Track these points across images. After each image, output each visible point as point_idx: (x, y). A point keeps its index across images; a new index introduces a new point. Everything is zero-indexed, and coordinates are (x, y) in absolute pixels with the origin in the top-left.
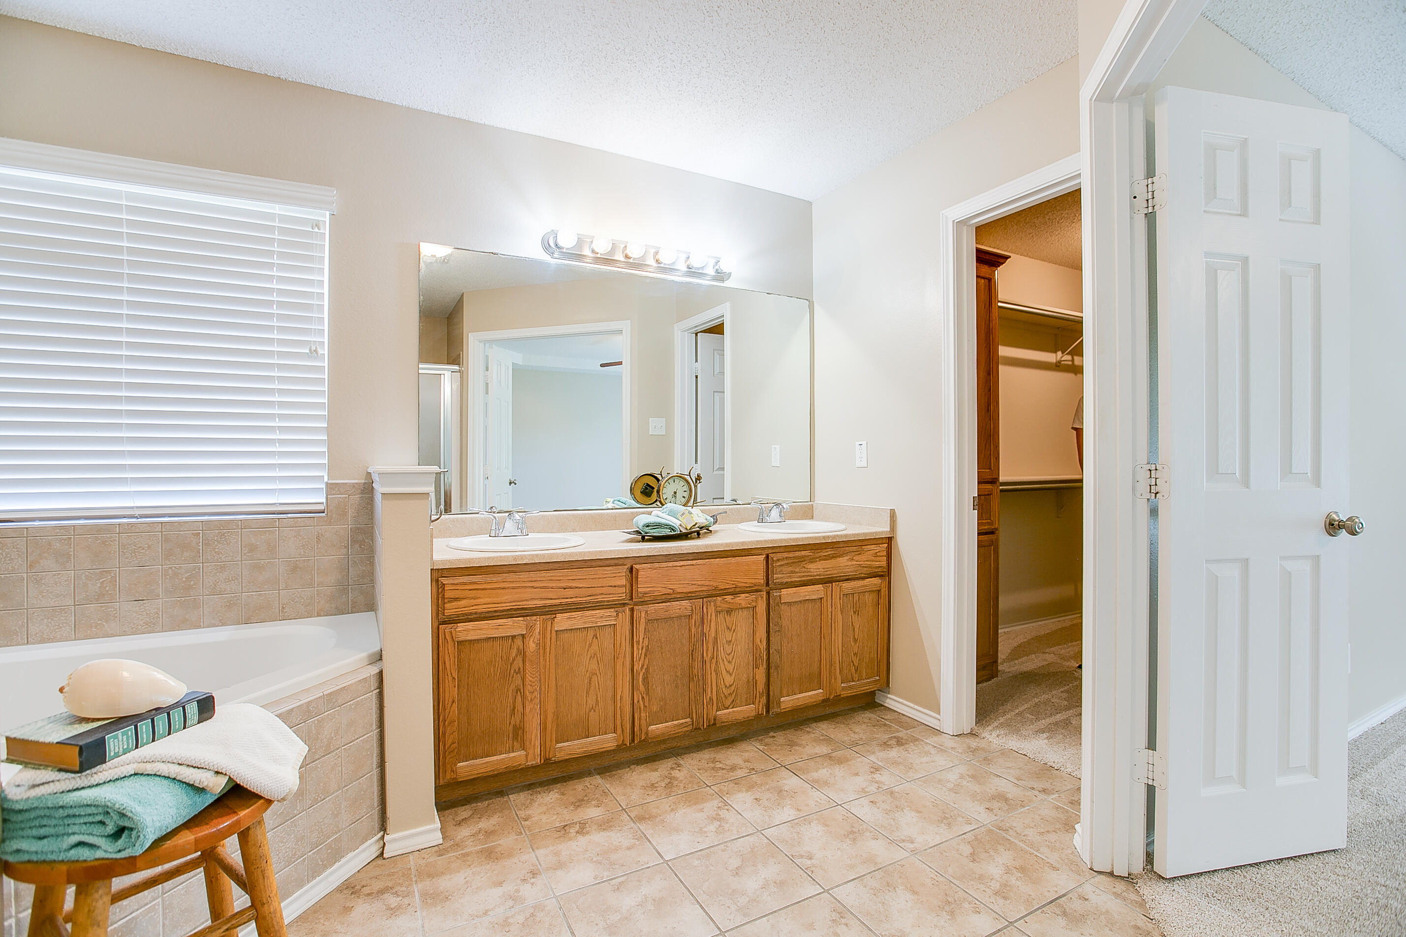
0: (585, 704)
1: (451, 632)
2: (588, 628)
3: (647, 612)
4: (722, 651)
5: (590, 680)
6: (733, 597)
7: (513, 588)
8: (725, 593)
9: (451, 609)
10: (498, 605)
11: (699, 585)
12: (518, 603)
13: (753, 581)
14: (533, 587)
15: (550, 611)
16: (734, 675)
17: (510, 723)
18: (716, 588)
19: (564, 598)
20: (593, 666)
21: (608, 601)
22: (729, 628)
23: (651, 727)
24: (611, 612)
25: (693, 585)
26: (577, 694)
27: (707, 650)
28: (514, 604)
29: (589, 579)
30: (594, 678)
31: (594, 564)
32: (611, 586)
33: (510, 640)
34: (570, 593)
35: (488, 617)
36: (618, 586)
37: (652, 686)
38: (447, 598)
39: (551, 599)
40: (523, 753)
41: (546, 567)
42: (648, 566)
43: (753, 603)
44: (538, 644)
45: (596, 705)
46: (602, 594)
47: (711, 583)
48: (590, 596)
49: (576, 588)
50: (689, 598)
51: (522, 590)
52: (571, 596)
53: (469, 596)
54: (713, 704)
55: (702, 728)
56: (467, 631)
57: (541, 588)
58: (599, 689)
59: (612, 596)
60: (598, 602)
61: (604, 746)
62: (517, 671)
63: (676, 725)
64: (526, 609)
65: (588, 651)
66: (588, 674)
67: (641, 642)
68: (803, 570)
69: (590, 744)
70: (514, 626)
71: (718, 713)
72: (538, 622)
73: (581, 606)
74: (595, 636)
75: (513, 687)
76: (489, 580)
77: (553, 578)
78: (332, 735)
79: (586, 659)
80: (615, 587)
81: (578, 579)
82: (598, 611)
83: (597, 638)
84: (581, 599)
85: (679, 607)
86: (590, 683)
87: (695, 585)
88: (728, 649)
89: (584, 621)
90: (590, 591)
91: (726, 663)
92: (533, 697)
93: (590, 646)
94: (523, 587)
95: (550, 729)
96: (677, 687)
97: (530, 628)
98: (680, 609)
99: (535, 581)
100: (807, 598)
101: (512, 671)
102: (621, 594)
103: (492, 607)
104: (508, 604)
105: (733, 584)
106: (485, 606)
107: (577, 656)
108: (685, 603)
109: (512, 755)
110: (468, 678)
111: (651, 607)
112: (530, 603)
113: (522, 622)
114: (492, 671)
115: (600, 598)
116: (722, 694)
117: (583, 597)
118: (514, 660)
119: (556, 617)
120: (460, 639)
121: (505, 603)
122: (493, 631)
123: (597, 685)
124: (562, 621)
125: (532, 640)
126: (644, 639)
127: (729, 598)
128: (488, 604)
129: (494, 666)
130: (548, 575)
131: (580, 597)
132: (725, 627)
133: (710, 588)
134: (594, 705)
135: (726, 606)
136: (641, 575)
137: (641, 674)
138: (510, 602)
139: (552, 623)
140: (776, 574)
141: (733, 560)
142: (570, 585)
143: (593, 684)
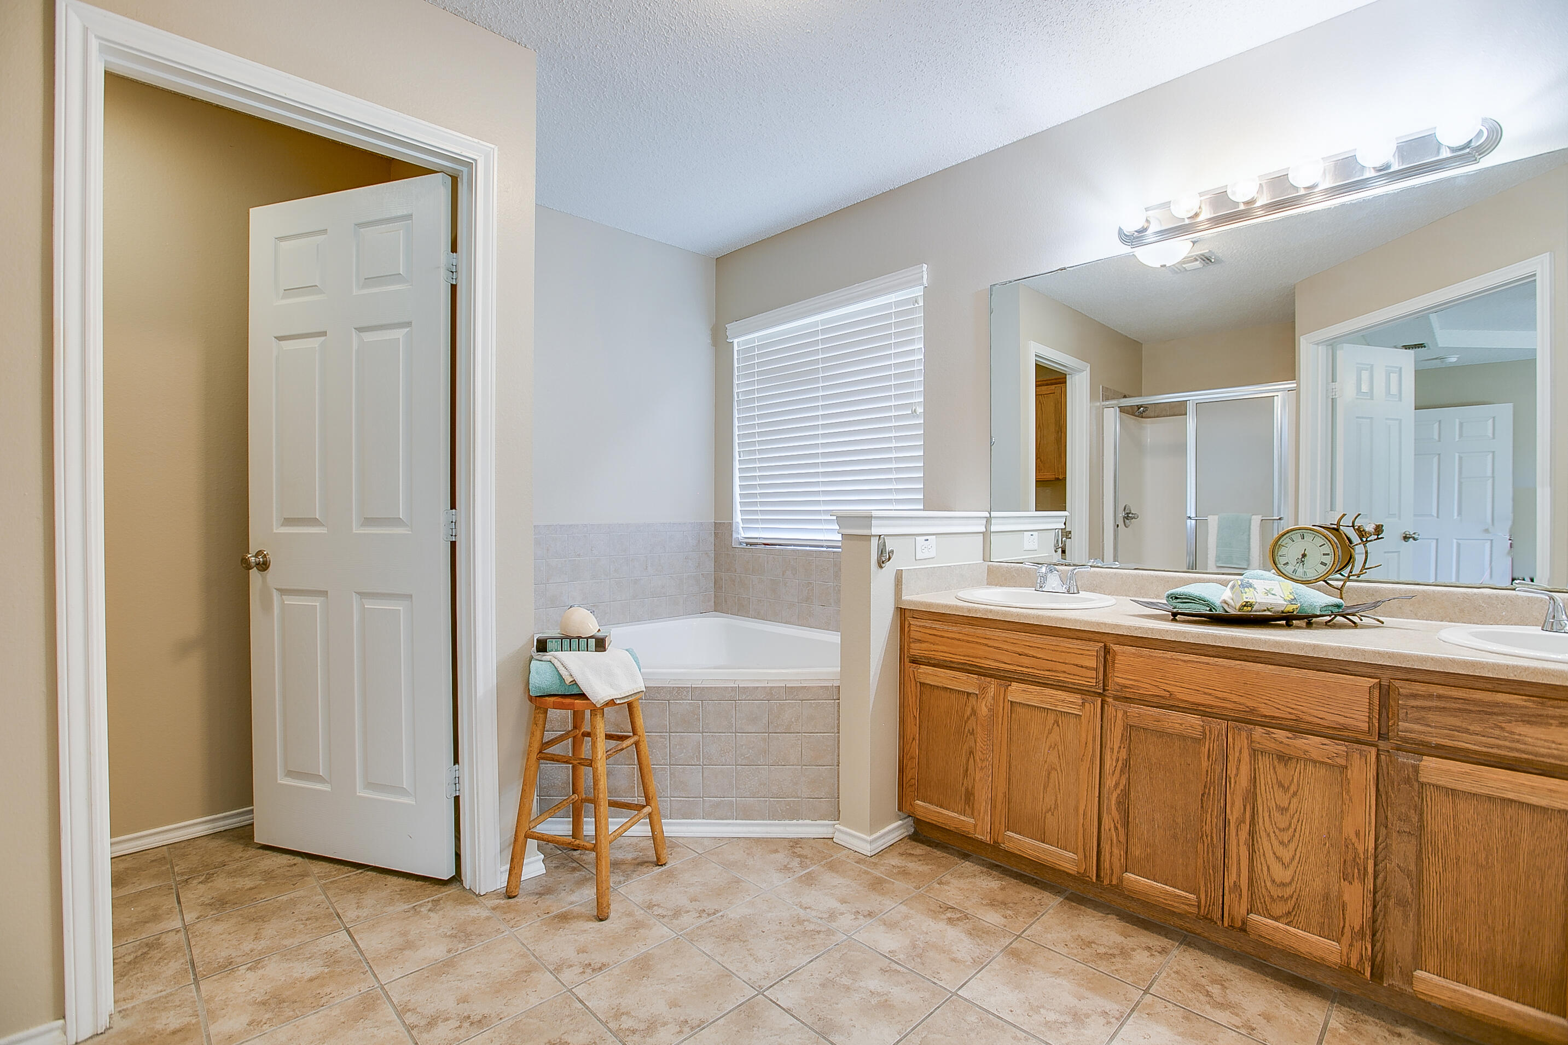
0: (1041, 800)
1: (913, 671)
2: (1048, 709)
3: (1125, 712)
4: (1267, 818)
5: (1049, 774)
6: (1290, 735)
7: (968, 642)
8: (1271, 723)
9: (916, 650)
10: (953, 656)
11: (1217, 697)
12: (971, 659)
13: (1342, 720)
14: (986, 645)
15: (1006, 678)
16: (1292, 868)
17: (963, 784)
18: (1252, 711)
19: (1019, 666)
20: (1053, 758)
21: (1074, 684)
22: (1283, 787)
23: (1129, 874)
24: (1077, 698)
25: (1205, 693)
26: (1033, 783)
27: (1233, 804)
28: (968, 659)
29: (1049, 649)
30: (1054, 774)
31: (1061, 633)
32: (1077, 665)
33: (966, 696)
34: (1025, 660)
35: (951, 667)
36: (1086, 668)
37: (1135, 819)
38: (912, 638)
39: (1006, 663)
40: (972, 821)
41: (1006, 626)
42: (1133, 649)
43: (1338, 760)
44: (990, 710)
45: (1055, 808)
46: (1064, 672)
47: (1242, 700)
48: (1049, 670)
49: (1033, 657)
50: (1204, 714)
51: (977, 646)
52: (1026, 665)
53: (930, 641)
54: (1240, 895)
55: (1219, 923)
56: (928, 674)
57: (995, 648)
58: (1059, 789)
59: (1077, 678)
60: (1059, 681)
61: (1061, 863)
62: (971, 731)
63: (1167, 893)
64: (980, 667)
65: (1047, 737)
66: (1046, 766)
67: (1115, 751)
68: (1497, 732)
69: (1044, 851)
70: (966, 682)
71: (1253, 916)
72: (993, 687)
73: (1040, 681)
74: (1056, 722)
75: (966, 747)
76: (946, 628)
77: (1008, 640)
78: (793, 720)
79: (1045, 747)
80: (1082, 667)
81: (1035, 647)
82: (1060, 692)
83: (1058, 725)
84: (1038, 672)
85: (1179, 721)
86: (1048, 778)
87: (1210, 695)
88: (1282, 821)
89: (1041, 699)
90: (1049, 665)
91: (1275, 843)
92: (984, 766)
93: (1050, 733)
94: (977, 643)
95: (999, 810)
96: (1175, 837)
97: (983, 690)
98: (1181, 724)
99: (988, 639)
100: (1510, 796)
101: (966, 730)
102: (1089, 679)
103: (948, 657)
104: (962, 658)
105: (1290, 713)
106: (942, 654)
107: (1034, 739)
108: (1194, 720)
109: (962, 818)
110: (928, 721)
111: (1134, 708)
112: (983, 661)
113: (975, 680)
114: (948, 722)
115: (1062, 677)
116: (1264, 890)
117: (1041, 670)
118: (968, 718)
119: (1010, 685)
120: (922, 681)
121: (960, 655)
122: (949, 682)
123: (1057, 783)
124: (1017, 692)
125: (984, 703)
126: (1120, 747)
127: (1280, 734)
128: (945, 652)
129: (951, 718)
130: (1004, 635)
131: (1038, 670)
132: (1275, 781)
133: (1241, 708)
134: (1053, 807)
135: (1273, 745)
136: (1119, 660)
137: (1115, 795)
138: (964, 656)
139: (1005, 691)
140: (1404, 721)
141: (1294, 672)
142: (1027, 652)
143: (1051, 781)
